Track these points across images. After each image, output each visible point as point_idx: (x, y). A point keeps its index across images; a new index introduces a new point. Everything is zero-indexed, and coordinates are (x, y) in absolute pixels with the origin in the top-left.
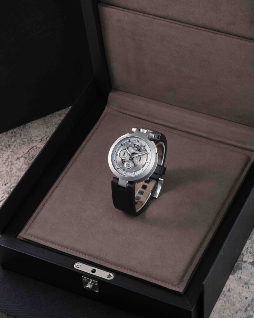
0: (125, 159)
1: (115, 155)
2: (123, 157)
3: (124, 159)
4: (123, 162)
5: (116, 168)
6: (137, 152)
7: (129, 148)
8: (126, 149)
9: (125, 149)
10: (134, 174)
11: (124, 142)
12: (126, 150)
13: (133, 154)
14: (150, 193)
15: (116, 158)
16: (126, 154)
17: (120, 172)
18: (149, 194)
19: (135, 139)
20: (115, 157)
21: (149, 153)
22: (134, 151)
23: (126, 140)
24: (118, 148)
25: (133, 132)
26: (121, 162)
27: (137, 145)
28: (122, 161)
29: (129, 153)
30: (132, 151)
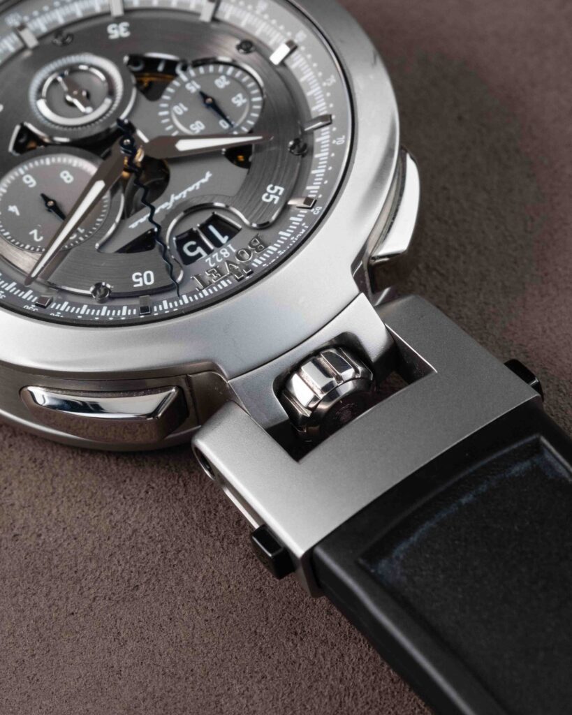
30: (190, 189)
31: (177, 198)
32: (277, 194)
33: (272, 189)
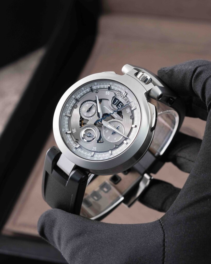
0: (88, 120)
1: (72, 105)
2: (85, 115)
3: (86, 118)
4: (81, 125)
5: (63, 130)
6: (115, 115)
7: (103, 101)
8: (96, 101)
9: (95, 99)
10: (92, 156)
11: (98, 87)
12: (95, 104)
13: (106, 116)
14: (120, 196)
15: (71, 111)
16: (93, 110)
17: (67, 142)
18: (119, 199)
19: (121, 89)
20: (70, 108)
21: (136, 126)
22: (110, 111)
23: (103, 84)
24: (82, 94)
25: (122, 74)
26: (79, 123)
27: (120, 102)
28: (80, 121)
29: (99, 111)
30: (107, 109)
31: (109, 110)
32: (107, 93)
33: (106, 93)
